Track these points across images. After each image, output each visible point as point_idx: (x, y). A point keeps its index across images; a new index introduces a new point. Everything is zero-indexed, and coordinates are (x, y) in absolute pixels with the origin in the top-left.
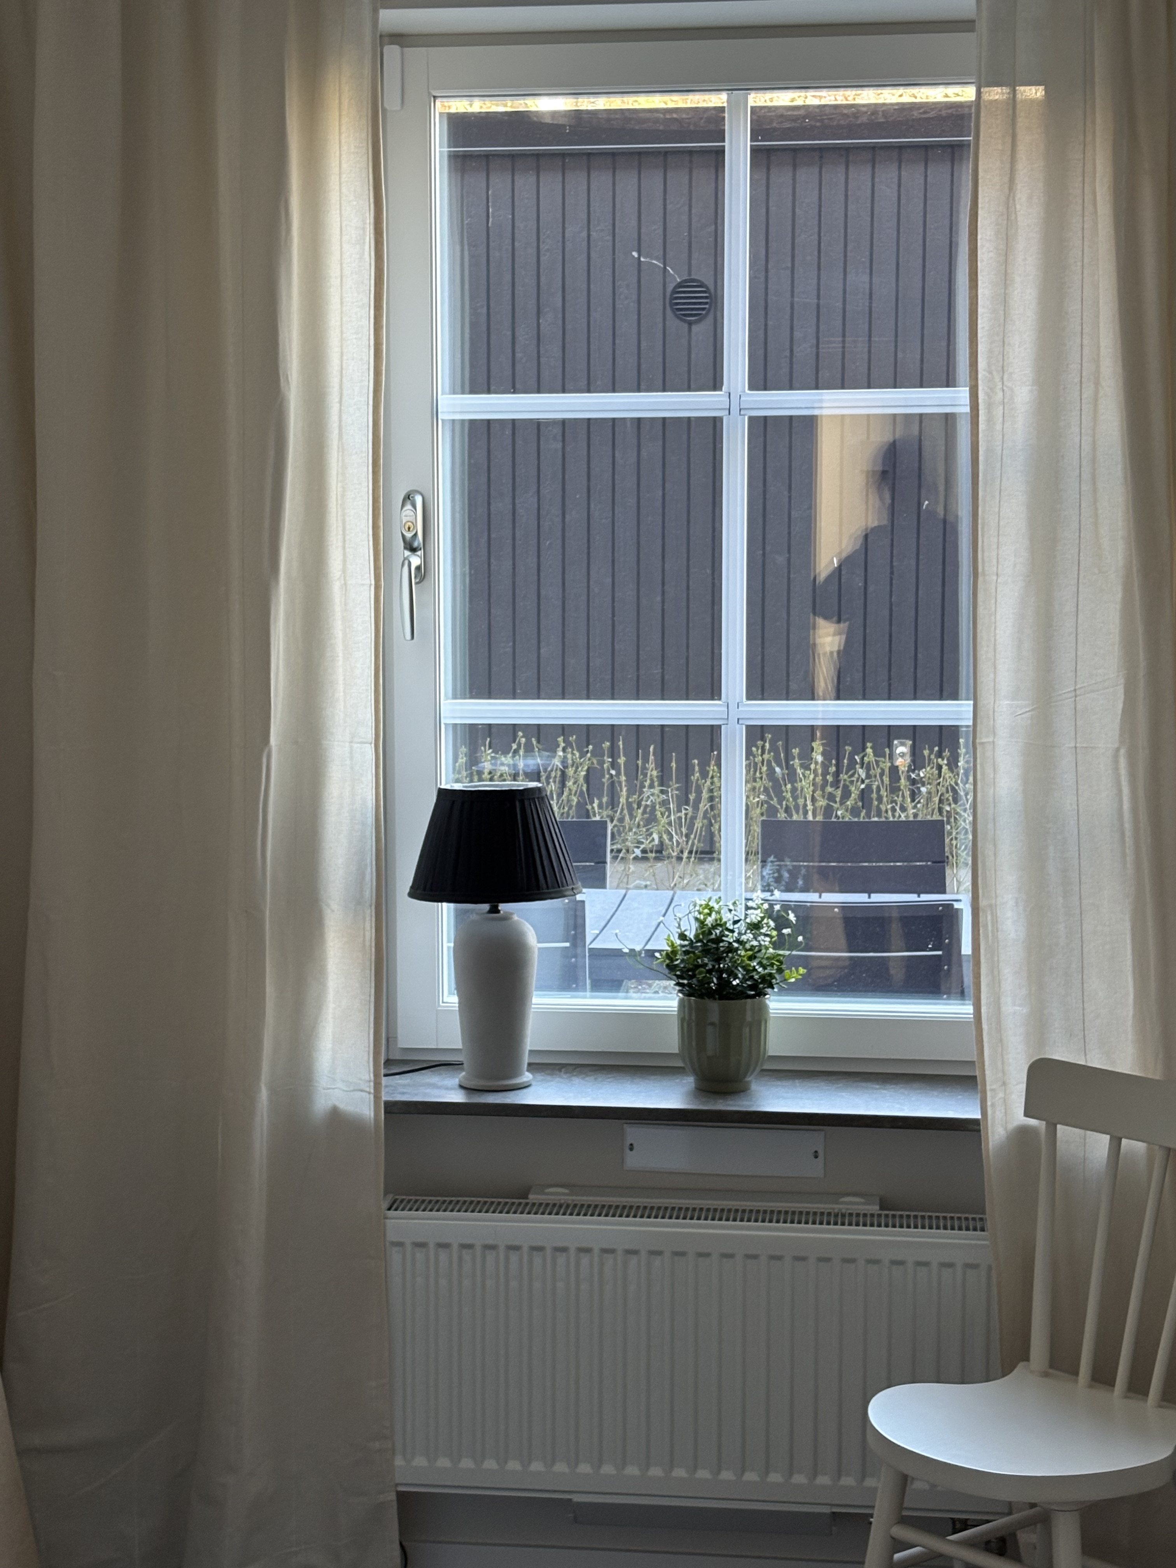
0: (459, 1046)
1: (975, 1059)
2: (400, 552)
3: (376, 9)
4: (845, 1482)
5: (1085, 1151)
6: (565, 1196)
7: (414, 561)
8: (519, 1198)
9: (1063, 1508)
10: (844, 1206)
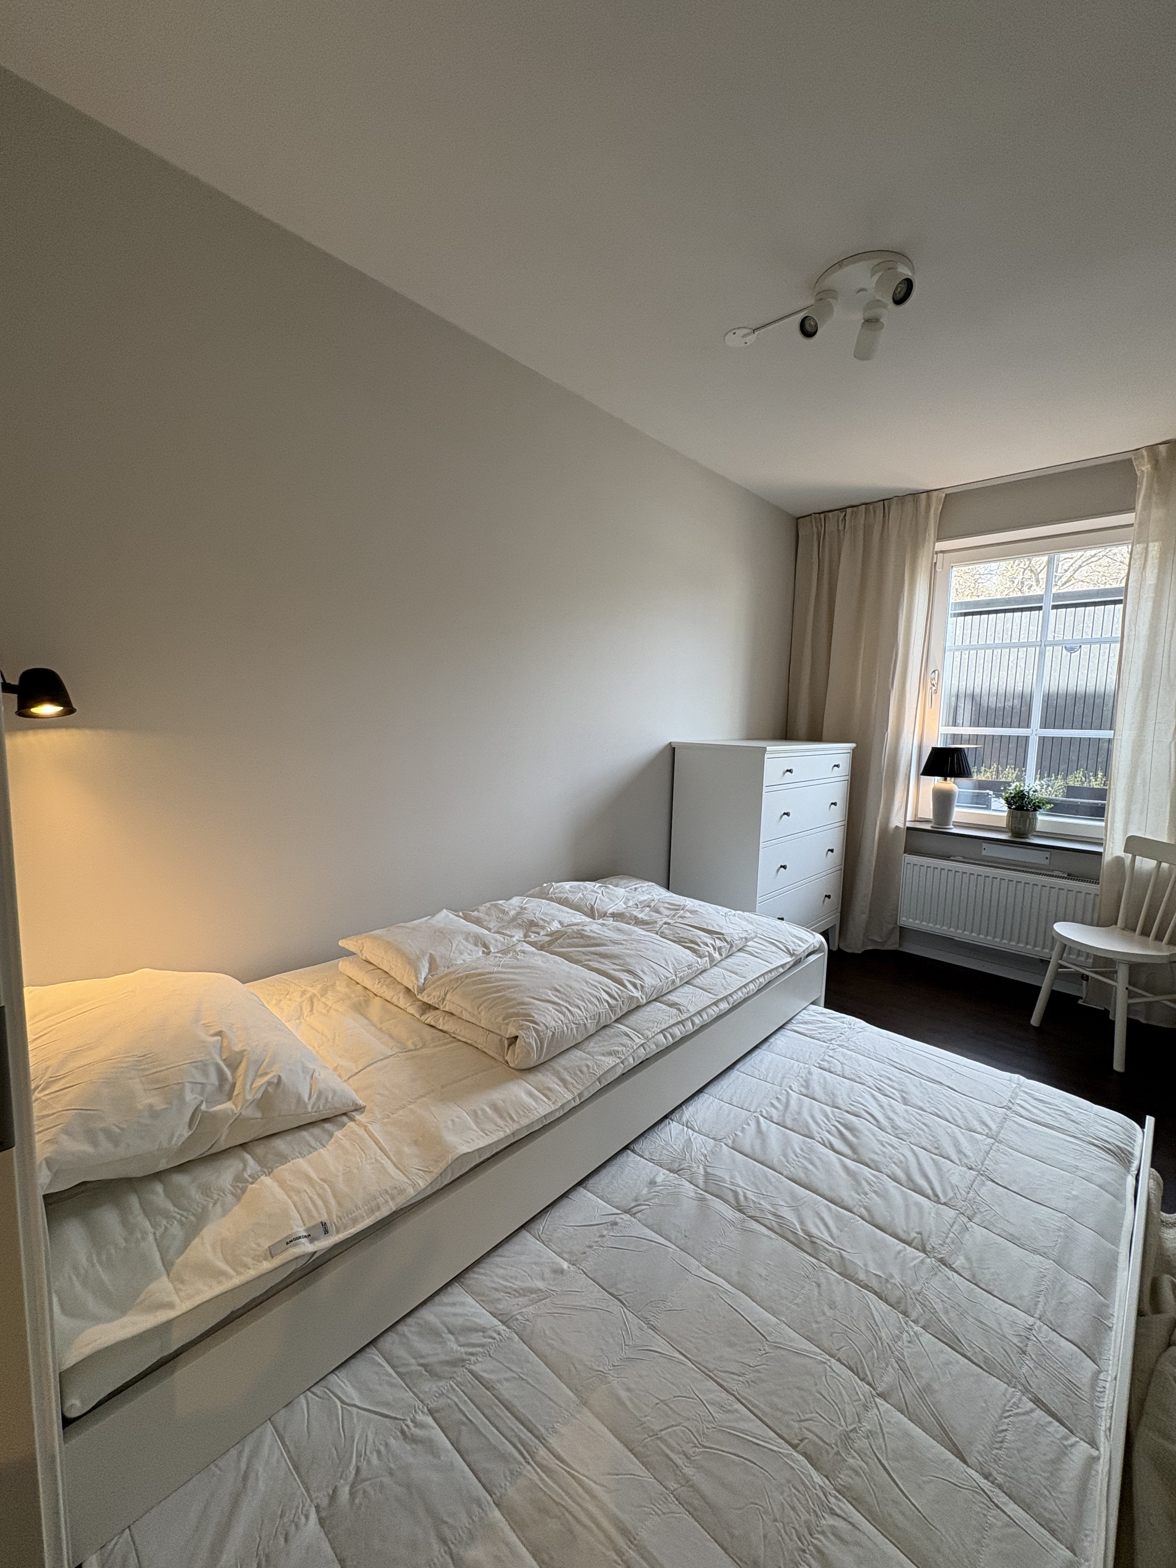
0: (932, 815)
1: (1103, 837)
2: (929, 685)
3: (934, 543)
4: (1045, 950)
5: (1146, 864)
6: (961, 859)
7: (934, 688)
8: (947, 857)
9: (1122, 962)
10: (1055, 873)
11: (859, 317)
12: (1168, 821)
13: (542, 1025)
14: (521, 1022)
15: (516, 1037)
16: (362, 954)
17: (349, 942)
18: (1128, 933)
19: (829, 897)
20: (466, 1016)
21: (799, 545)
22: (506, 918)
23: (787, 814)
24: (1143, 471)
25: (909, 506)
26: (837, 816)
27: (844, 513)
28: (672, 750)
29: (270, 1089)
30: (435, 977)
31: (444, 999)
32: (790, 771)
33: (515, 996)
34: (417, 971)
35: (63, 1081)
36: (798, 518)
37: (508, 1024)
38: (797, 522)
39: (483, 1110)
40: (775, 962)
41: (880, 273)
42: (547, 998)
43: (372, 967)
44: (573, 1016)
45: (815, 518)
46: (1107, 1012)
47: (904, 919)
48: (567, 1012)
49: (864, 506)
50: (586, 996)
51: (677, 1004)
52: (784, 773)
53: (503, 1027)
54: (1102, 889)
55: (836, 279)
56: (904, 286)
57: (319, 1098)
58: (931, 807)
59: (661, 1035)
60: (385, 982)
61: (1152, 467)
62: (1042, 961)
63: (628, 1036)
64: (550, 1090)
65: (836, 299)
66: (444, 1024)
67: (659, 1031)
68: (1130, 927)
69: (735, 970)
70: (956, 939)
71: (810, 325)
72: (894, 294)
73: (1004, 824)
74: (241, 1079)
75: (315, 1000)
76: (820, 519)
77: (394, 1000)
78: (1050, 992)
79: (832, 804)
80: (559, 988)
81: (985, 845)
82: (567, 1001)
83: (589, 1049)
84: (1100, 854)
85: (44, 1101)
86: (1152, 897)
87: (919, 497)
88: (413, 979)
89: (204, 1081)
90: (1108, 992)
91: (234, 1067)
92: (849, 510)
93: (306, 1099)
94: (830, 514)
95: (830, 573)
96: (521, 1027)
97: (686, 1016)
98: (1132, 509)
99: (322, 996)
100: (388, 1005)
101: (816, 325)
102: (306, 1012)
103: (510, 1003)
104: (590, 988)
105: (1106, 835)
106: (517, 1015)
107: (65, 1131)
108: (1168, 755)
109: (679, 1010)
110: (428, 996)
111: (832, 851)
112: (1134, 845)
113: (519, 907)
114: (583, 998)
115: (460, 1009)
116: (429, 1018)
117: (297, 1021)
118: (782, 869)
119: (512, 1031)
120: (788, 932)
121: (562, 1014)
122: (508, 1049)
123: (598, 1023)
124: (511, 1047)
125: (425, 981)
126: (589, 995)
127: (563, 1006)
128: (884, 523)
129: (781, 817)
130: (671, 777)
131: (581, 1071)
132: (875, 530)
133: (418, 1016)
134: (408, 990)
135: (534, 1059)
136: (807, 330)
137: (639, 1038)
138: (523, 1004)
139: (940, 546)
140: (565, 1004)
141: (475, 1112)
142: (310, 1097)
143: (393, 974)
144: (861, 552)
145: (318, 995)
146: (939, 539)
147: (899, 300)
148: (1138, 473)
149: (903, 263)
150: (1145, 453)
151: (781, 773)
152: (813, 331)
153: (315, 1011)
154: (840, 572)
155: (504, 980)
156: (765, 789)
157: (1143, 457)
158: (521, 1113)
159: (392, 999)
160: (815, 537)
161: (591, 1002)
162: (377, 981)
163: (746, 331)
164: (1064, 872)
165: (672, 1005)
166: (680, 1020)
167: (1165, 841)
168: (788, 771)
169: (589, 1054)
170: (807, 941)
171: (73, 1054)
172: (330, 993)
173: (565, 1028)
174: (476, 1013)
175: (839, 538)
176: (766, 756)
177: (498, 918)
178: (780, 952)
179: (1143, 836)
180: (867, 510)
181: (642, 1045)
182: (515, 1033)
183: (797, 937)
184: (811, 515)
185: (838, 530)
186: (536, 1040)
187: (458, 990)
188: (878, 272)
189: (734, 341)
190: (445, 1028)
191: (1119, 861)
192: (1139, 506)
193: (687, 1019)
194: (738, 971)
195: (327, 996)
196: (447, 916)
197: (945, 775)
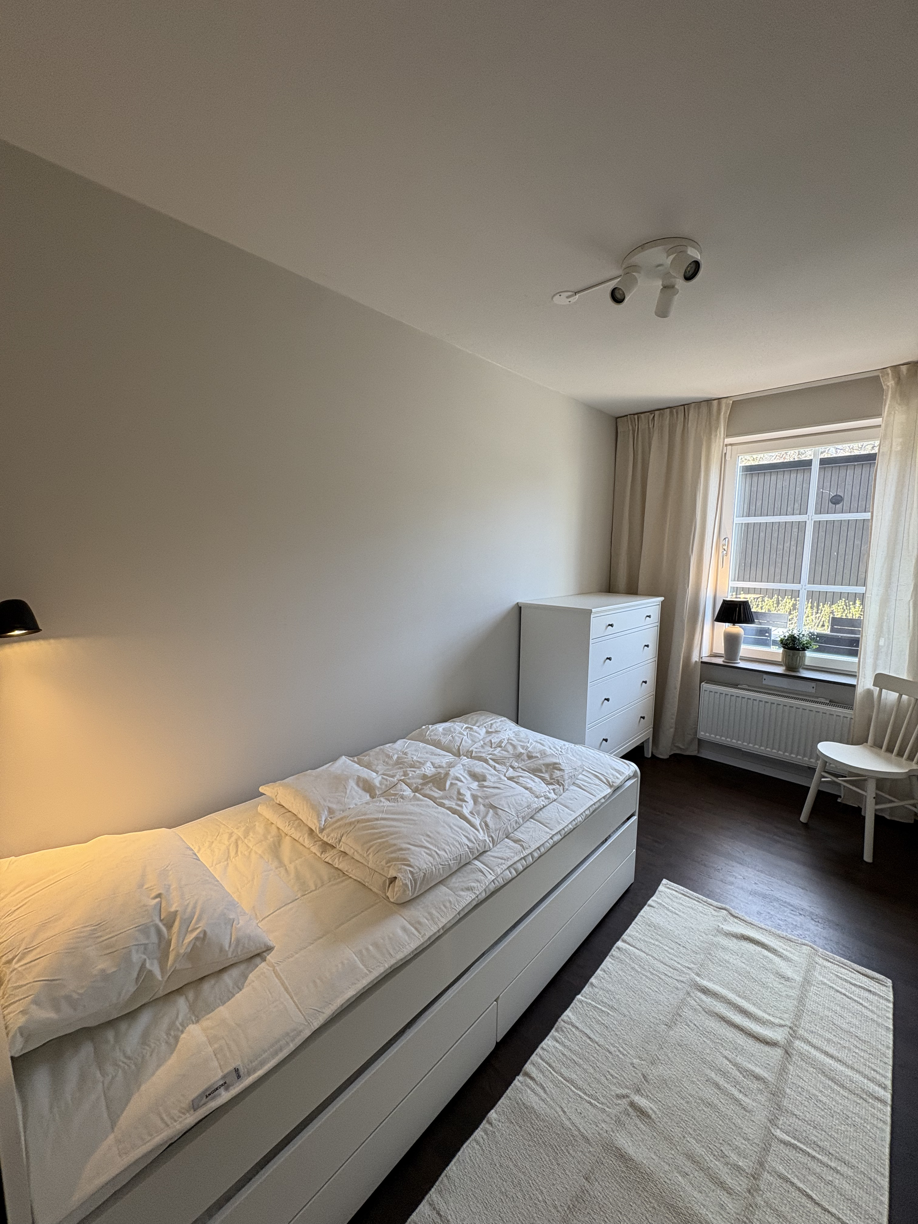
0: (723, 653)
1: (857, 671)
2: (721, 550)
3: (724, 439)
4: (811, 760)
5: (890, 696)
6: (747, 687)
7: (725, 552)
8: (735, 686)
9: (872, 777)
10: (819, 700)
11: (658, 284)
12: (907, 662)
13: (416, 868)
14: (400, 866)
15: (396, 878)
16: (276, 799)
17: (267, 788)
18: (876, 750)
19: (643, 718)
20: (357, 857)
21: (618, 439)
22: (391, 762)
23: (610, 659)
24: (888, 386)
25: (704, 409)
26: (650, 655)
27: (653, 415)
28: (519, 609)
29: (198, 943)
30: (334, 819)
31: (340, 841)
32: (612, 625)
33: (395, 842)
34: (319, 817)
35: (34, 953)
36: (617, 418)
37: (389, 867)
38: (617, 419)
39: (367, 949)
40: (599, 794)
41: (675, 255)
42: (420, 843)
43: (284, 811)
44: (440, 858)
45: (630, 418)
46: (859, 809)
47: (702, 733)
48: (436, 855)
49: (668, 410)
50: (451, 841)
51: (520, 840)
52: (607, 627)
53: (386, 869)
54: (855, 714)
55: (639, 258)
56: (693, 266)
57: (237, 945)
58: (723, 645)
59: (507, 872)
60: (293, 824)
61: (895, 383)
62: (809, 768)
63: (482, 872)
64: (419, 923)
65: (639, 273)
66: (339, 864)
67: (506, 867)
68: (877, 745)
69: (567, 805)
70: (743, 749)
71: (620, 294)
72: (685, 272)
73: (779, 659)
74: (175, 935)
75: (240, 842)
76: (635, 419)
77: (301, 840)
78: (816, 791)
79: (645, 646)
80: (429, 833)
81: (765, 676)
82: (435, 846)
83: (451, 885)
84: (854, 686)
85: (19, 972)
86: (895, 722)
87: (711, 403)
88: (316, 821)
89: (147, 942)
90: (861, 798)
91: (169, 926)
92: (657, 413)
93: (227, 949)
94: (642, 415)
95: (643, 460)
96: (399, 870)
97: (528, 852)
98: (879, 415)
99: (245, 838)
100: (296, 844)
101: (624, 294)
102: (232, 854)
103: (391, 849)
104: (454, 833)
105: (859, 670)
106: (397, 859)
107: (36, 1002)
108: (908, 611)
109: (522, 846)
110: (328, 837)
111: (645, 682)
112: (882, 680)
113: (401, 751)
114: (448, 842)
115: (353, 851)
116: (328, 857)
117: (226, 863)
118: (606, 701)
119: (392, 873)
120: (609, 764)
121: (432, 857)
122: (389, 887)
123: (459, 863)
124: (391, 885)
125: (325, 823)
126: (452, 840)
127: (433, 850)
128: (684, 426)
129: (605, 661)
130: (518, 630)
131: (445, 907)
132: (678, 429)
133: (319, 854)
134: (311, 830)
135: (410, 894)
136: (617, 297)
137: (491, 874)
138: (401, 849)
139: (729, 440)
140: (434, 849)
141: (360, 952)
142: (230, 946)
143: (300, 816)
144: (667, 446)
145: (242, 837)
146: (728, 436)
147: (689, 277)
148: (885, 387)
149: (694, 247)
150: (889, 371)
151: (605, 627)
152: (622, 298)
153: (239, 853)
154: (650, 461)
155: (387, 826)
156: (591, 641)
157: (888, 374)
158: (397, 949)
159: (299, 838)
160: (631, 432)
161: (454, 845)
162: (287, 824)
163: (570, 294)
164: (826, 699)
165: (516, 841)
166: (522, 856)
167: (905, 677)
168: (609, 625)
169: (451, 890)
170: (623, 773)
171: (43, 926)
172: (251, 834)
173: (434, 869)
174: (365, 855)
175: (649, 433)
176: (592, 616)
177: (384, 762)
178: (602, 784)
179: (888, 674)
180: (671, 413)
181: (493, 881)
182: (394, 875)
183: (616, 770)
184: (627, 416)
185: (649, 428)
186: (411, 880)
187: (351, 834)
188: (672, 254)
189: (561, 300)
190: (340, 867)
191: (869, 693)
192: (885, 414)
193: (528, 855)
194: (569, 805)
195: (249, 837)
196: (345, 762)
197: (734, 622)
